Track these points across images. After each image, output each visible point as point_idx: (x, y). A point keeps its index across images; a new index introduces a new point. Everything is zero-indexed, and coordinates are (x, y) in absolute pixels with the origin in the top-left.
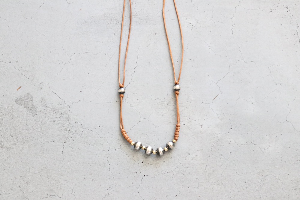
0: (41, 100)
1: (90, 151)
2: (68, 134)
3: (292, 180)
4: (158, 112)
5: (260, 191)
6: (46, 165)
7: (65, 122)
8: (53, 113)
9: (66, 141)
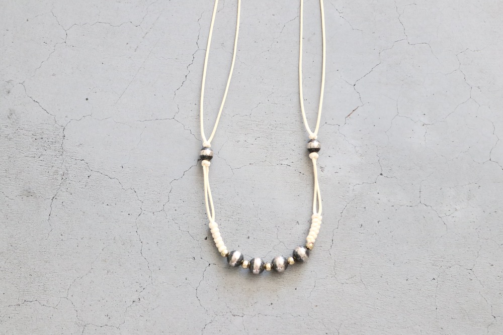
0: (8, 114)
1: (103, 216)
2: (60, 181)
3: (498, 275)
4: (238, 141)
5: (436, 296)
6: (16, 242)
7: (56, 158)
8: (31, 140)
9: (56, 195)
